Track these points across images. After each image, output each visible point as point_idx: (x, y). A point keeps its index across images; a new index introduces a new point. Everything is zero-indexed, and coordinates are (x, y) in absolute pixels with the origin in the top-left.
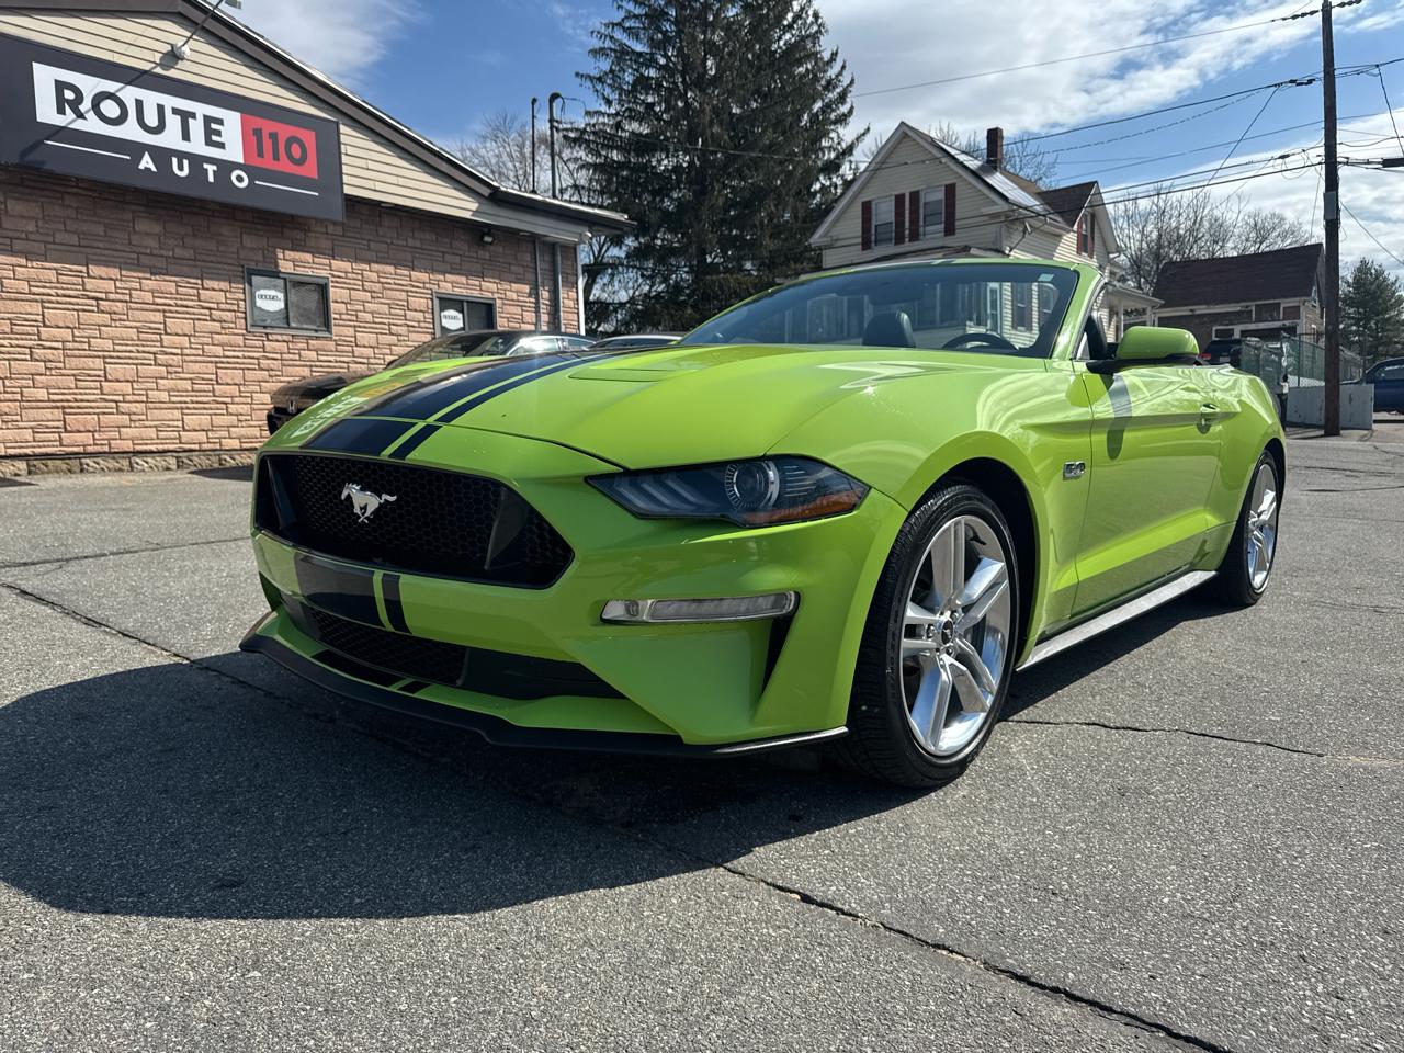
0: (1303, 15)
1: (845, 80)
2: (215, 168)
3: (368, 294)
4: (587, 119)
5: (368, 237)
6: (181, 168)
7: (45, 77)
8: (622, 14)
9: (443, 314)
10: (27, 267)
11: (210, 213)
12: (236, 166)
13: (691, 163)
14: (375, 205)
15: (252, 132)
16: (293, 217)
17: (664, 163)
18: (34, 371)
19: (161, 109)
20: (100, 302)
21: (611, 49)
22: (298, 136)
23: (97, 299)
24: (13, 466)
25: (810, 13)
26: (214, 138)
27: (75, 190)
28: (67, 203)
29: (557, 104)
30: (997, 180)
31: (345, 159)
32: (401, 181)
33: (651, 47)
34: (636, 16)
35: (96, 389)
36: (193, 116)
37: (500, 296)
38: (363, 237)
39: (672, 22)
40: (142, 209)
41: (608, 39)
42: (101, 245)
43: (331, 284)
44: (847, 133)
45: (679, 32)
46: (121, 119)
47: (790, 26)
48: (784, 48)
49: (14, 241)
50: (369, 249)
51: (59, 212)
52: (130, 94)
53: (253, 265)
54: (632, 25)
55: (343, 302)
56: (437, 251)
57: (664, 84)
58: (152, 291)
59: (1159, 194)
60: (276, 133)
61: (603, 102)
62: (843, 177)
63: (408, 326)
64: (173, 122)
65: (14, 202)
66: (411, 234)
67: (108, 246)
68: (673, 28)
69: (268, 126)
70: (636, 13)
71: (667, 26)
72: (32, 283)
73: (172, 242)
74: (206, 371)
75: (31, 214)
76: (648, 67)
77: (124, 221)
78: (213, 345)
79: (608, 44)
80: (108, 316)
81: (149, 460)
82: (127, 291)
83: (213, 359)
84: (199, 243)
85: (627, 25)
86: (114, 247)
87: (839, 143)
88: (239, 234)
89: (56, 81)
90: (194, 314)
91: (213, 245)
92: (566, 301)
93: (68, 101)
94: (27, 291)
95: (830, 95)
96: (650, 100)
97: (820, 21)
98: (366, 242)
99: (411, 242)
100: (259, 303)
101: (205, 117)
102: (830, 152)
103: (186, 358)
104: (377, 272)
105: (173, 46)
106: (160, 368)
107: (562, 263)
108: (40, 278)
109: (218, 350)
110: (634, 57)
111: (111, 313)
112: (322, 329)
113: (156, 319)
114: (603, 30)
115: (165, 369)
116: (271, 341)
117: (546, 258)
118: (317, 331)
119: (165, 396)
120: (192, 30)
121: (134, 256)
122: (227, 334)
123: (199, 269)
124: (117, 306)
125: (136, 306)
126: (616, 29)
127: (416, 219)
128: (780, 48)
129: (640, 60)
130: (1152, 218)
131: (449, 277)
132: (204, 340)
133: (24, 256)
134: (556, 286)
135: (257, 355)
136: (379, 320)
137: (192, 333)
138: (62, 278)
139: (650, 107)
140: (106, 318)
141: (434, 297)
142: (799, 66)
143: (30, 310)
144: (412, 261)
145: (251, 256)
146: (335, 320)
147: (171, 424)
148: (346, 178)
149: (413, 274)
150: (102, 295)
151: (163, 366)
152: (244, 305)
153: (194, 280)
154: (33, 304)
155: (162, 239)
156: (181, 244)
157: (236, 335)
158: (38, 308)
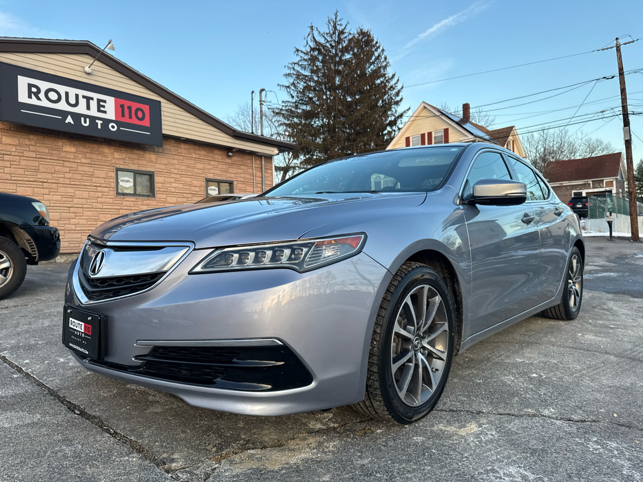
0: (607, 49)
1: (399, 86)
2: (101, 122)
3: (173, 179)
4: (284, 104)
5: (173, 153)
6: (85, 122)
7: (23, 82)
8: (299, 58)
9: (208, 188)
10: (10, 167)
11: (99, 143)
12: (111, 121)
13: (329, 123)
14: (177, 139)
15: (119, 106)
16: (138, 144)
17: (317, 123)
19: (77, 96)
20: (44, 184)
21: (293, 74)
22: (140, 108)
23: (43, 182)
25: (383, 57)
26: (102, 109)
27: (35, 133)
29: (264, 93)
30: (467, 126)
31: (163, 118)
32: (190, 128)
33: (311, 73)
34: (304, 60)
36: (92, 99)
37: (237, 180)
38: (171, 153)
39: (320, 62)
40: (67, 141)
41: (292, 69)
43: (155, 175)
44: (400, 109)
45: (323, 66)
46: (59, 100)
47: (373, 63)
48: (371, 72)
49: (5, 156)
50: (174, 159)
51: (27, 142)
52: (62, 89)
53: (118, 166)
54: (303, 63)
55: (161, 183)
56: (207, 160)
57: (317, 89)
58: (69, 179)
60: (131, 107)
61: (291, 96)
62: (398, 126)
63: (192, 194)
64: (83, 102)
65: (6, 138)
66: (194, 152)
67: (49, 157)
68: (321, 64)
69: (127, 103)
70: (305, 58)
71: (318, 64)
72: (12, 175)
73: (81, 156)
74: (95, 215)
75: (14, 143)
76: (310, 81)
77: (58, 146)
78: (97, 203)
79: (292, 71)
80: (48, 190)
81: (64, 257)
82: (58, 179)
83: (99, 210)
84: (93, 156)
85: (300, 63)
86: (52, 158)
87: (396, 111)
88: (112, 152)
89: (28, 84)
90: (89, 189)
91: (99, 157)
92: (267, 182)
93: (34, 93)
94: (10, 179)
95: (392, 92)
96: (311, 96)
97: (387, 61)
98: (173, 156)
99: (194, 156)
100: (121, 183)
101: (98, 100)
102: (391, 117)
103: (84, 209)
104: (178, 169)
105: (84, 68)
106: (72, 214)
107: (265, 165)
108: (16, 173)
109: (100, 205)
110: (304, 77)
111: (49, 189)
112: (151, 195)
113: (71, 191)
114: (290, 66)
115: (74, 214)
116: (126, 201)
117: (258, 162)
118: (148, 196)
119: (73, 227)
120: (93, 61)
121: (62, 162)
122: (105, 198)
123: (92, 168)
124: (52, 185)
125: (62, 185)
126: (296, 65)
127: (197, 145)
128: (369, 72)
129: (307, 79)
130: (541, 143)
131: (212, 171)
132: (93, 201)
133: (9, 162)
134: (262, 175)
135: (119, 208)
136: (178, 191)
137: (88, 197)
138: (26, 173)
139: (311, 99)
140: (46, 191)
141: (205, 180)
142: (377, 80)
143: (11, 188)
144: (194, 164)
145: (118, 162)
146: (157, 191)
147: (76, 240)
148: (163, 127)
149: (195, 170)
150: (45, 180)
151: (73, 213)
152: (113, 185)
153: (90, 173)
154: (12, 185)
155: (76, 154)
156: (84, 157)
157: (109, 198)
158: (14, 187)
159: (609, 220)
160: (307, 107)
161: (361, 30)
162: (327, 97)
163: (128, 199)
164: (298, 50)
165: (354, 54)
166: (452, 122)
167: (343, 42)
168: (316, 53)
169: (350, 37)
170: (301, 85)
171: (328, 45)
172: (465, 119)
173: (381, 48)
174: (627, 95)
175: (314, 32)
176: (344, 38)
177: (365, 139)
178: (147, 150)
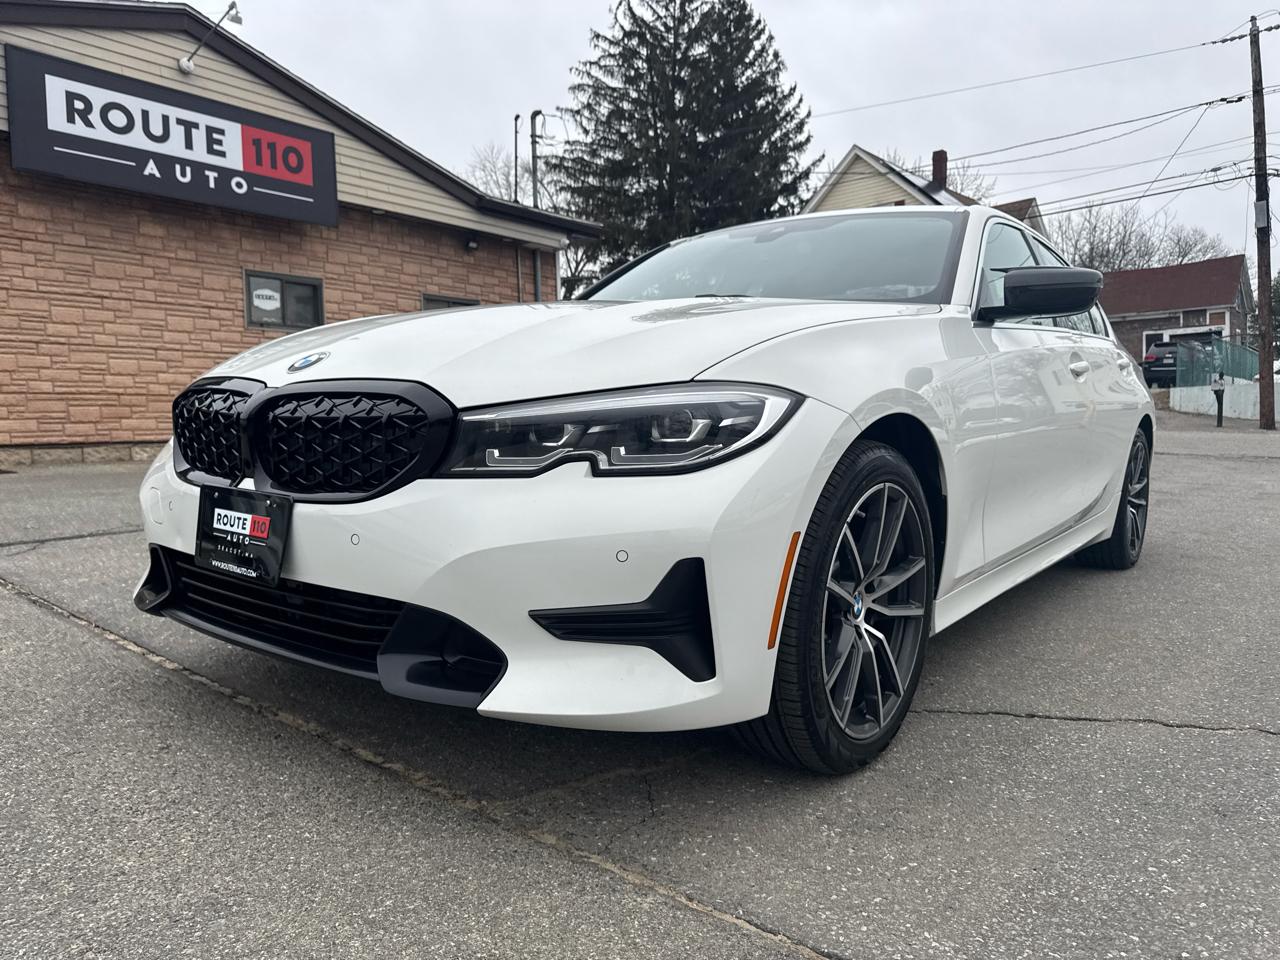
0: (1232, 39)
1: (802, 112)
2: (216, 175)
3: (360, 295)
4: (568, 147)
5: (359, 242)
6: (183, 174)
8: (598, 53)
10: (35, 266)
11: (212, 218)
12: (235, 173)
13: (660, 186)
14: (366, 212)
15: (251, 143)
16: (289, 222)
17: (635, 187)
18: (39, 365)
19: (165, 119)
20: (105, 300)
21: (589, 86)
23: (102, 297)
24: (17, 454)
25: (771, 52)
26: (216, 147)
27: (84, 195)
28: (77, 206)
29: (539, 119)
30: (941, 197)
31: (339, 168)
32: (392, 190)
33: (625, 84)
34: (610, 55)
35: (100, 382)
36: (196, 126)
37: (486, 298)
38: (356, 241)
39: (644, 61)
40: (147, 213)
41: (585, 74)
42: (106, 246)
43: (325, 285)
44: (804, 160)
45: (650, 69)
46: (128, 128)
47: (752, 64)
48: (746, 83)
49: (25, 243)
50: (361, 254)
51: (68, 215)
53: (250, 267)
54: (608, 63)
55: (336, 303)
56: (427, 256)
57: (637, 116)
58: (155, 291)
61: (581, 131)
62: (800, 197)
64: (178, 132)
65: (25, 206)
66: (400, 239)
67: (112, 246)
68: (645, 65)
69: (267, 136)
70: (612, 52)
71: (639, 64)
72: (40, 282)
73: (174, 244)
74: (205, 366)
75: (42, 216)
76: (622, 100)
77: (129, 224)
78: (212, 341)
79: (586, 80)
80: (112, 313)
81: (148, 449)
82: (130, 290)
83: (211, 355)
84: (201, 245)
85: (602, 63)
86: (118, 247)
87: (797, 164)
88: (238, 235)
89: (67, 92)
90: (194, 312)
91: (213, 248)
93: (78, 111)
94: (35, 289)
95: (788, 126)
96: (623, 130)
97: (779, 60)
98: (358, 247)
99: (400, 247)
100: (257, 302)
102: (787, 175)
103: (186, 354)
104: (369, 275)
105: (178, 61)
106: (159, 363)
107: (542, 268)
108: (47, 277)
109: (216, 346)
110: (609, 92)
111: (114, 311)
113: (157, 317)
114: (581, 67)
115: (164, 363)
117: (528, 265)
119: (164, 389)
120: (196, 46)
121: (139, 257)
122: (226, 331)
123: (199, 270)
124: (120, 304)
125: (139, 304)
126: (593, 67)
127: (406, 226)
128: (742, 82)
129: (615, 95)
131: (436, 280)
132: (203, 336)
133: (32, 256)
137: (192, 330)
138: (69, 278)
139: (623, 136)
140: (110, 315)
141: (422, 299)
142: (759, 99)
143: (38, 307)
144: (401, 265)
145: (250, 258)
146: (328, 318)
148: (340, 187)
149: (402, 276)
150: (106, 294)
151: (162, 360)
152: (242, 305)
153: (194, 281)
154: (40, 301)
155: (165, 242)
156: (183, 246)
157: (234, 332)
158: (44, 305)
159: (1217, 388)
160: (614, 153)
162: (656, 132)
164: (598, 36)
165: (713, 47)
166: (911, 187)
167: (690, 20)
168: (635, 42)
169: (706, 8)
170: (604, 109)
171: (658, 24)
172: (937, 183)
173: (767, 33)
174: (1267, 136)
176: (692, 11)
178: (308, 233)
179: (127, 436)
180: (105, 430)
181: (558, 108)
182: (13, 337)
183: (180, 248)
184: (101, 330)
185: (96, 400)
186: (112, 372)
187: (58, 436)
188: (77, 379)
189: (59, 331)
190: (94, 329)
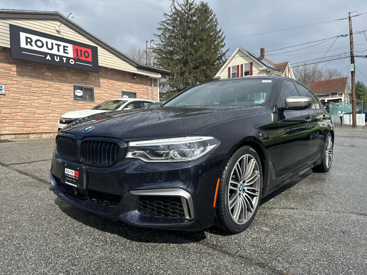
0: (344, 19)
1: (223, 36)
2: (66, 59)
4: (157, 46)
5: (104, 77)
6: (57, 59)
8: (166, 19)
9: (123, 96)
10: (16, 84)
11: (64, 70)
12: (71, 58)
14: (106, 68)
17: (176, 57)
18: (17, 112)
19: (52, 44)
20: (35, 94)
21: (162, 28)
23: (34, 93)
24: (11, 136)
25: (215, 19)
26: (66, 51)
27: (30, 65)
28: (28, 68)
29: (153, 42)
30: (263, 61)
31: (99, 56)
32: (113, 62)
33: (173, 28)
34: (169, 20)
35: (34, 116)
36: (60, 45)
37: (138, 92)
40: (47, 69)
41: (162, 25)
42: (36, 79)
43: (94, 89)
44: (224, 50)
46: (42, 46)
47: (209, 23)
49: (14, 78)
51: (25, 70)
53: (74, 84)
55: (97, 94)
56: (122, 80)
57: (177, 37)
58: (49, 91)
59: (305, 65)
61: (161, 41)
62: (223, 60)
64: (55, 47)
66: (115, 76)
68: (179, 23)
69: (79, 48)
71: (177, 22)
72: (18, 89)
73: (54, 78)
74: (62, 111)
76: (173, 33)
77: (42, 72)
78: (64, 104)
80: (37, 97)
81: (47, 135)
82: (42, 91)
83: (64, 108)
84: (61, 78)
85: (167, 22)
86: (39, 79)
87: (222, 52)
88: (71, 76)
89: (26, 37)
90: (59, 97)
91: (64, 79)
92: (154, 93)
93: (29, 42)
94: (16, 91)
95: (219, 40)
96: (173, 41)
97: (217, 21)
99: (115, 78)
100: (76, 94)
102: (219, 54)
103: (57, 108)
105: (55, 27)
107: (153, 84)
108: (20, 87)
109: (65, 106)
110: (169, 30)
112: (92, 100)
113: (49, 98)
114: (161, 23)
115: (51, 111)
116: (79, 103)
117: (150, 82)
118: (91, 101)
119: (51, 118)
120: (61, 24)
122: (68, 102)
123: (60, 85)
124: (39, 95)
125: (44, 95)
126: (164, 23)
127: (117, 72)
128: (206, 28)
129: (171, 31)
130: (303, 71)
131: (125, 87)
132: (61, 103)
133: (16, 82)
134: (152, 89)
135: (75, 107)
136: (107, 98)
137: (58, 101)
138: (25, 87)
140: (36, 98)
141: (121, 92)
142: (211, 33)
143: (17, 96)
144: (116, 83)
145: (74, 81)
146: (96, 98)
147: (53, 125)
148: (99, 62)
149: (115, 86)
150: (36, 92)
151: (51, 110)
152: (72, 94)
153: (59, 88)
154: (18, 94)
155: (52, 77)
156: (56, 78)
157: (70, 102)
158: (19, 95)
159: (340, 116)
160: (170, 48)
161: (202, 3)
163: (80, 102)
164: (165, 14)
165: (198, 17)
166: (255, 58)
167: (192, 10)
168: (176, 16)
169: (196, 7)
170: (167, 35)
171: (183, 11)
172: (262, 57)
173: (213, 14)
174: (354, 46)
175: (175, 3)
176: (192, 8)
177: (204, 68)
178: (90, 74)
179: (41, 131)
180: (36, 129)
181: (154, 34)
182: (10, 104)
183: (55, 79)
184: (34, 102)
185: (33, 121)
186: (37, 113)
187: (23, 131)
188: (27, 115)
189: (23, 102)
190: (32, 102)
